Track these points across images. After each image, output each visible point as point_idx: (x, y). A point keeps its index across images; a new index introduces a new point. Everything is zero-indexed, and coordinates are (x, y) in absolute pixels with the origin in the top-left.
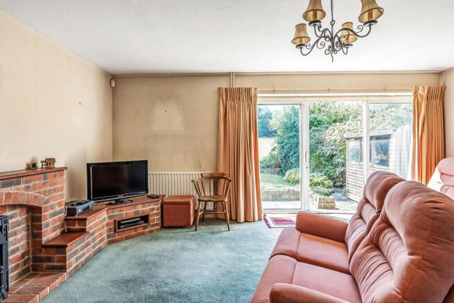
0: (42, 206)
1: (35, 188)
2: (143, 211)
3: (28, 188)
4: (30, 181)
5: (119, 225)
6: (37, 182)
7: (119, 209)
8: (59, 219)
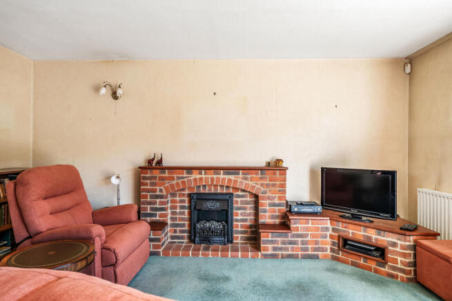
0: (260, 195)
1: (252, 179)
2: (376, 239)
3: (246, 179)
4: (248, 174)
5: (345, 244)
6: (254, 176)
7: (345, 225)
8: (279, 210)
